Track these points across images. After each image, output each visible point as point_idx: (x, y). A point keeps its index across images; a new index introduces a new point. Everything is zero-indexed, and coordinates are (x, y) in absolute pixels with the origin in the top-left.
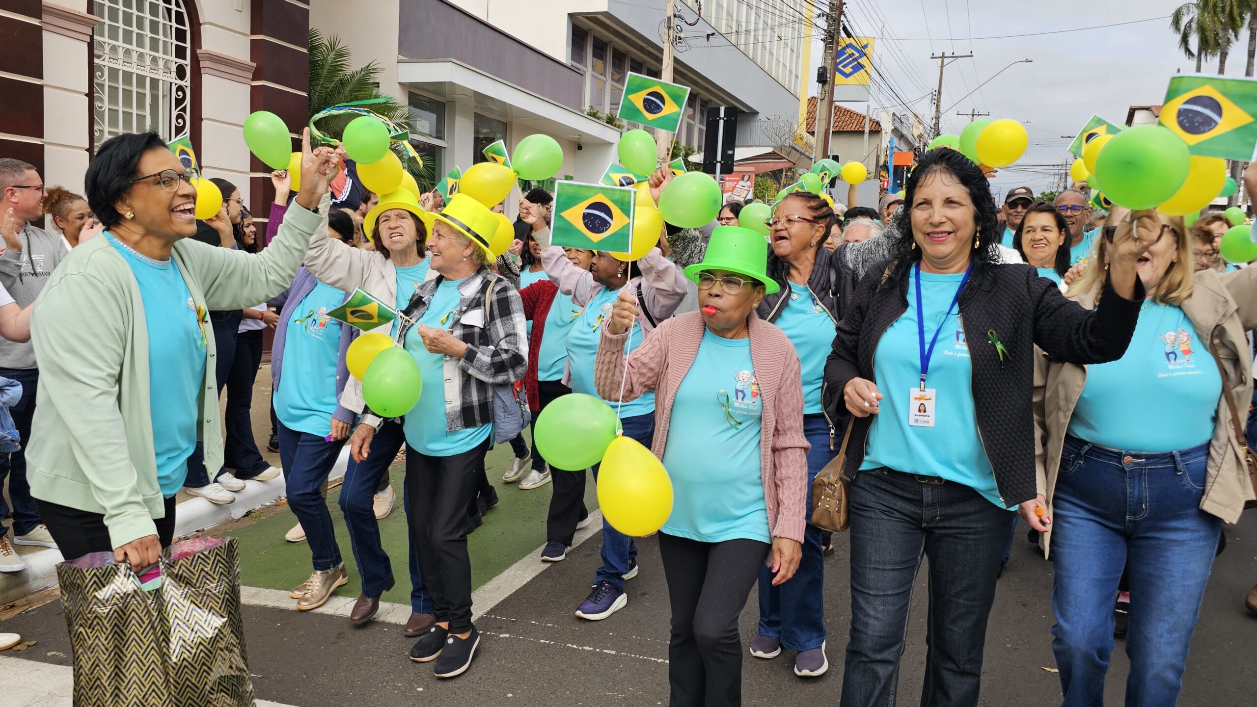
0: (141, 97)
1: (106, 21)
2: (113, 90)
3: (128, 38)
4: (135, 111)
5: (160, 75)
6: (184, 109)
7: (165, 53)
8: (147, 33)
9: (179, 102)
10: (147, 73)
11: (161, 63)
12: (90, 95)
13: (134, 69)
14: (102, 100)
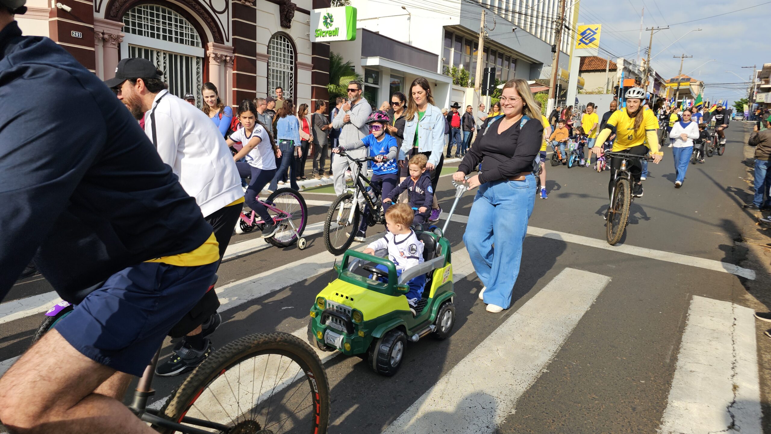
0: (280, 77)
1: (272, 55)
2: (273, 75)
3: (277, 60)
4: (279, 81)
5: (286, 70)
6: (292, 80)
7: (287, 63)
8: (282, 58)
9: (291, 78)
10: (282, 70)
11: (286, 67)
12: (267, 78)
13: (279, 69)
14: (270, 79)
